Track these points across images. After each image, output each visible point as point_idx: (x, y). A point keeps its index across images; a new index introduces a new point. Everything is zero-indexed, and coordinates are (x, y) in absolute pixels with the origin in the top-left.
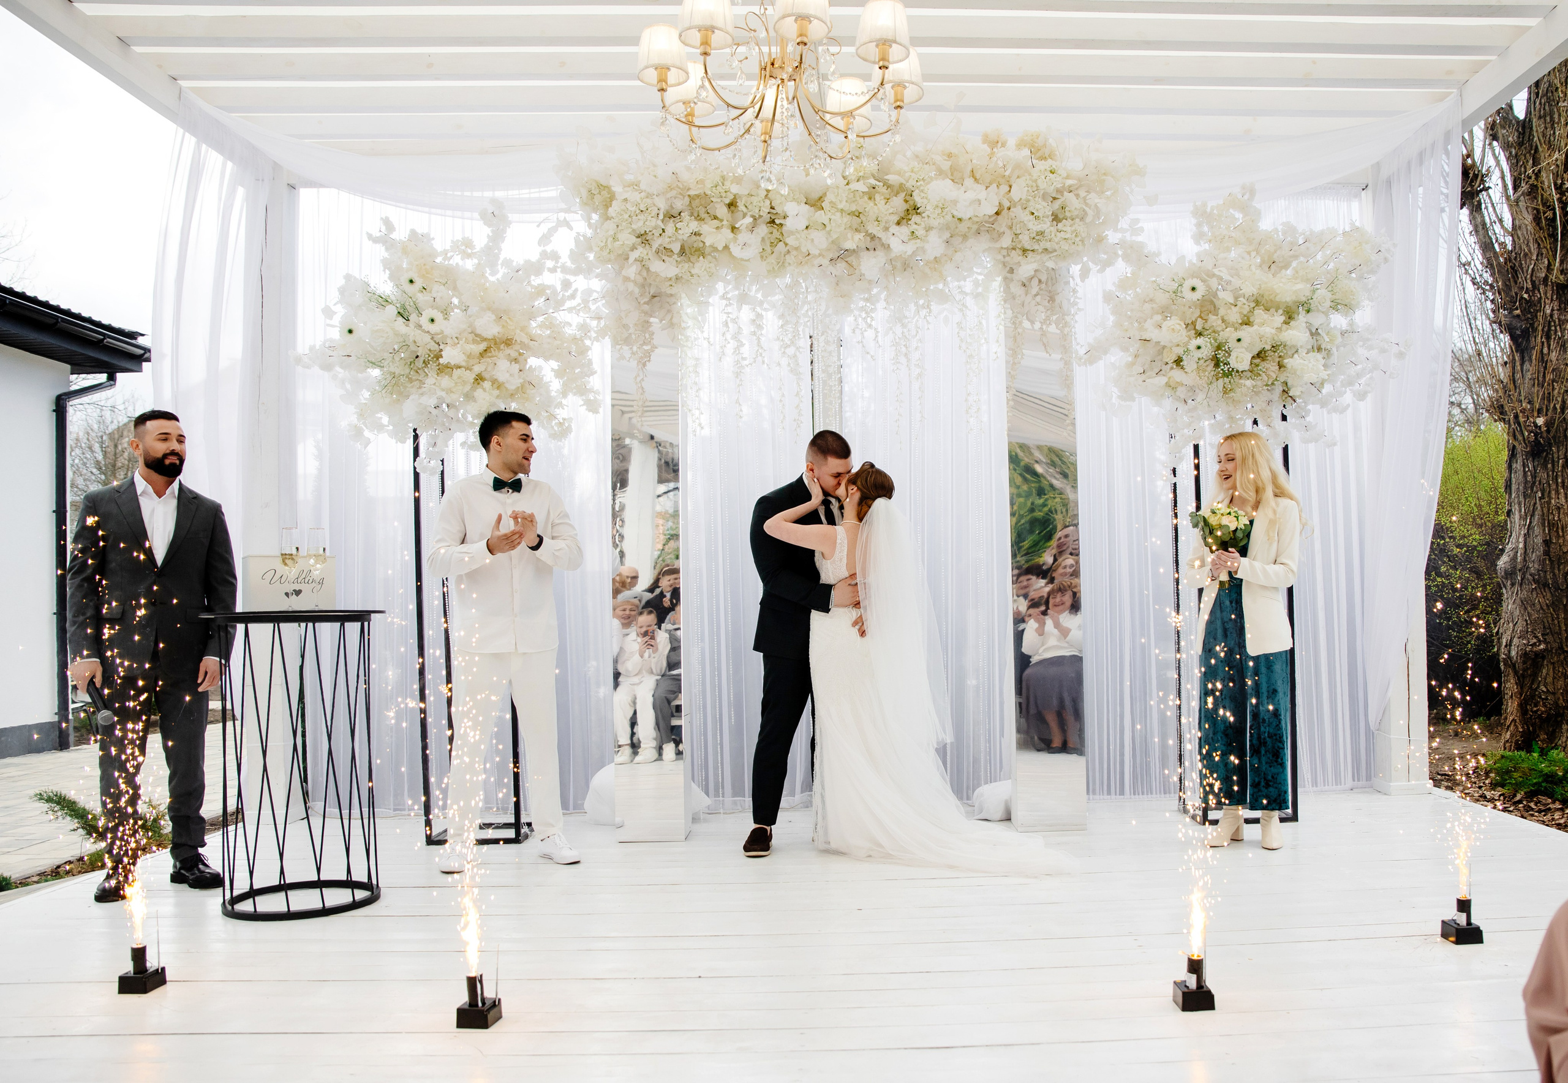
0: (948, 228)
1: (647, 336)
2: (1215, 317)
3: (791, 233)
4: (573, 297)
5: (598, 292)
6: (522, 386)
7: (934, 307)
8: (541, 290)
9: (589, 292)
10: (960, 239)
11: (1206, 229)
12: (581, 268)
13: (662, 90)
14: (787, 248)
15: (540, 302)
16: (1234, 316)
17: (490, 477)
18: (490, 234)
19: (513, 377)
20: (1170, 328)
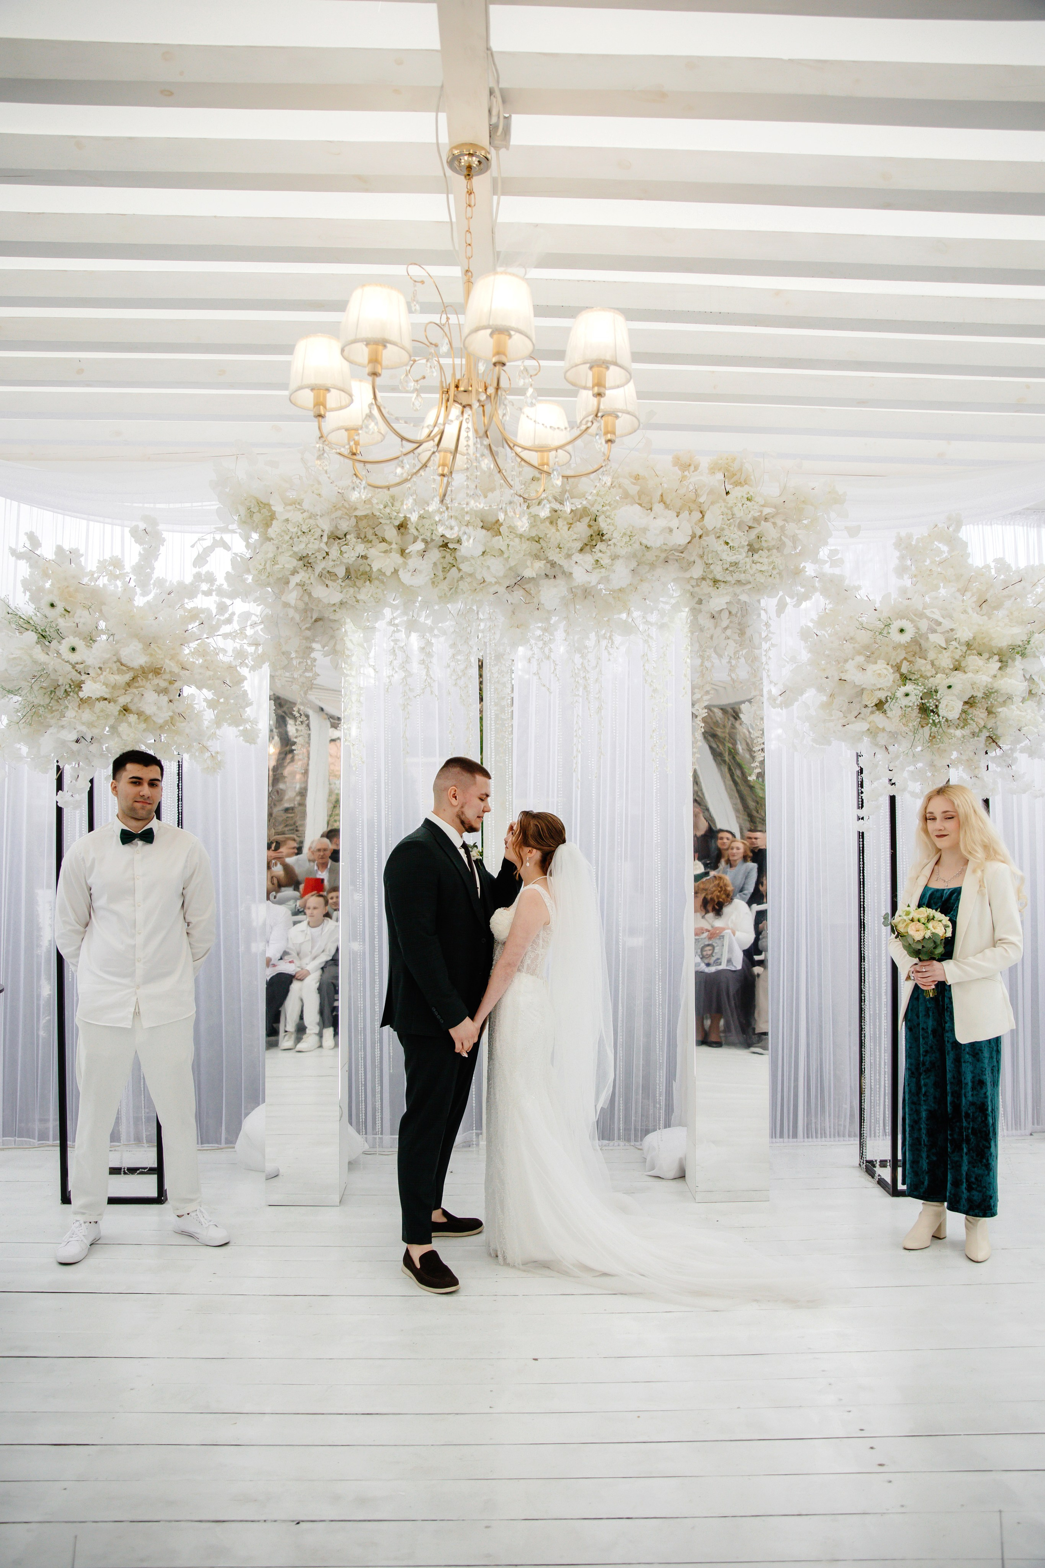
0: (634, 555)
1: (309, 662)
2: (923, 661)
3: (465, 559)
4: (229, 621)
5: (257, 616)
6: (172, 718)
7: (618, 639)
8: (194, 615)
9: (246, 616)
10: (647, 568)
11: (910, 563)
12: (238, 590)
13: (320, 416)
14: (461, 574)
15: (193, 626)
16: (946, 661)
17: (119, 829)
18: (142, 552)
19: (159, 708)
20: (874, 671)
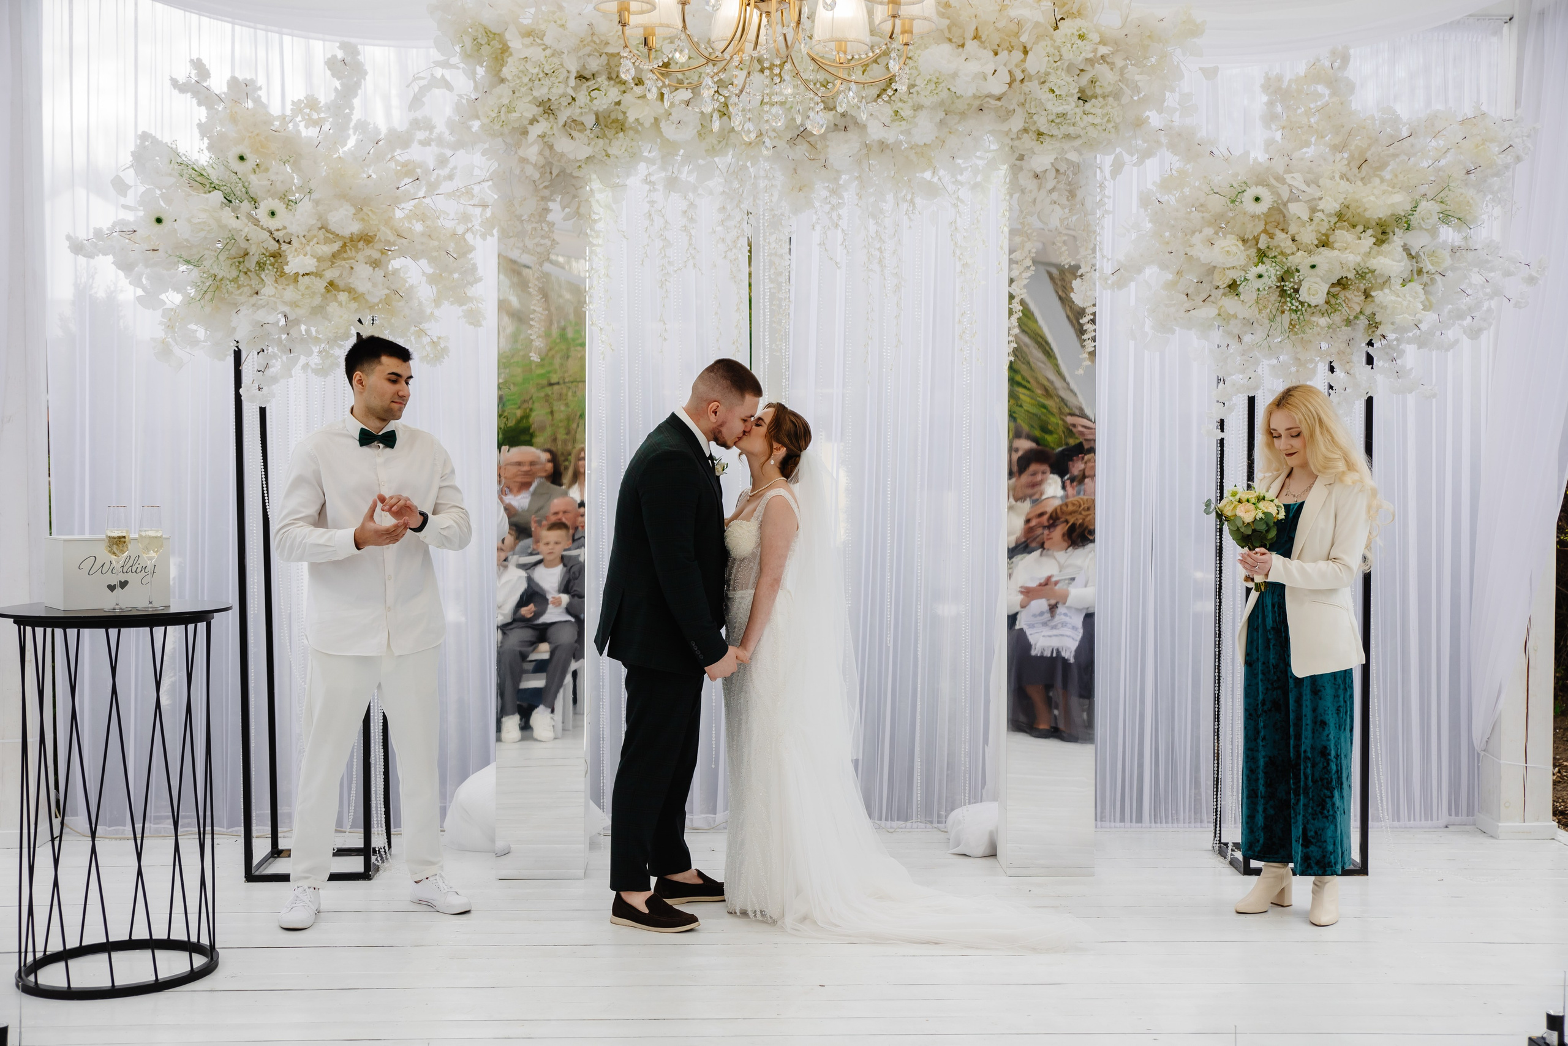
0: (941, 105)
1: (546, 227)
2: (1284, 235)
4: (450, 177)
5: (484, 171)
6: (388, 296)
7: (918, 201)
8: (408, 168)
10: (957, 118)
11: (1279, 109)
12: (461, 139)
15: (407, 183)
16: (1308, 236)
17: (355, 427)
18: (339, 88)
19: (375, 285)
20: (1223, 248)
